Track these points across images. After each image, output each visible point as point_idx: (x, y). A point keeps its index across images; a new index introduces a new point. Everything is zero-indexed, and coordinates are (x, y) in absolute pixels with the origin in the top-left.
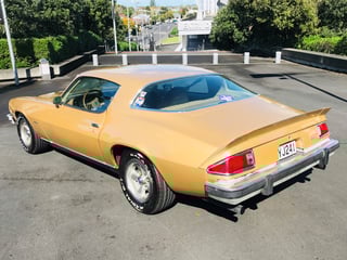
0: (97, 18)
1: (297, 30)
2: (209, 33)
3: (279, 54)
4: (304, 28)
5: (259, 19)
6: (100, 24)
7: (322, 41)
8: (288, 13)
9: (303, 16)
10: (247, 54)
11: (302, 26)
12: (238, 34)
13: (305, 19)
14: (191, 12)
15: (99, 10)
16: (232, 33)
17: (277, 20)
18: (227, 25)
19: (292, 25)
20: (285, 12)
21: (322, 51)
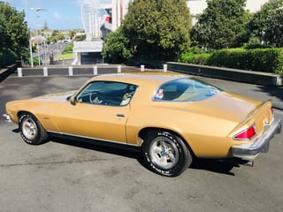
0: (12, 38)
1: (177, 48)
2: (100, 50)
3: (165, 66)
4: (182, 47)
5: (149, 41)
6: (16, 44)
7: (196, 56)
8: (170, 36)
9: (181, 39)
10: (143, 66)
11: (180, 45)
12: (125, 51)
13: (182, 40)
14: (79, 34)
15: (14, 31)
16: (122, 51)
17: (163, 41)
18: (118, 45)
19: (173, 45)
20: (167, 36)
21: (197, 63)
